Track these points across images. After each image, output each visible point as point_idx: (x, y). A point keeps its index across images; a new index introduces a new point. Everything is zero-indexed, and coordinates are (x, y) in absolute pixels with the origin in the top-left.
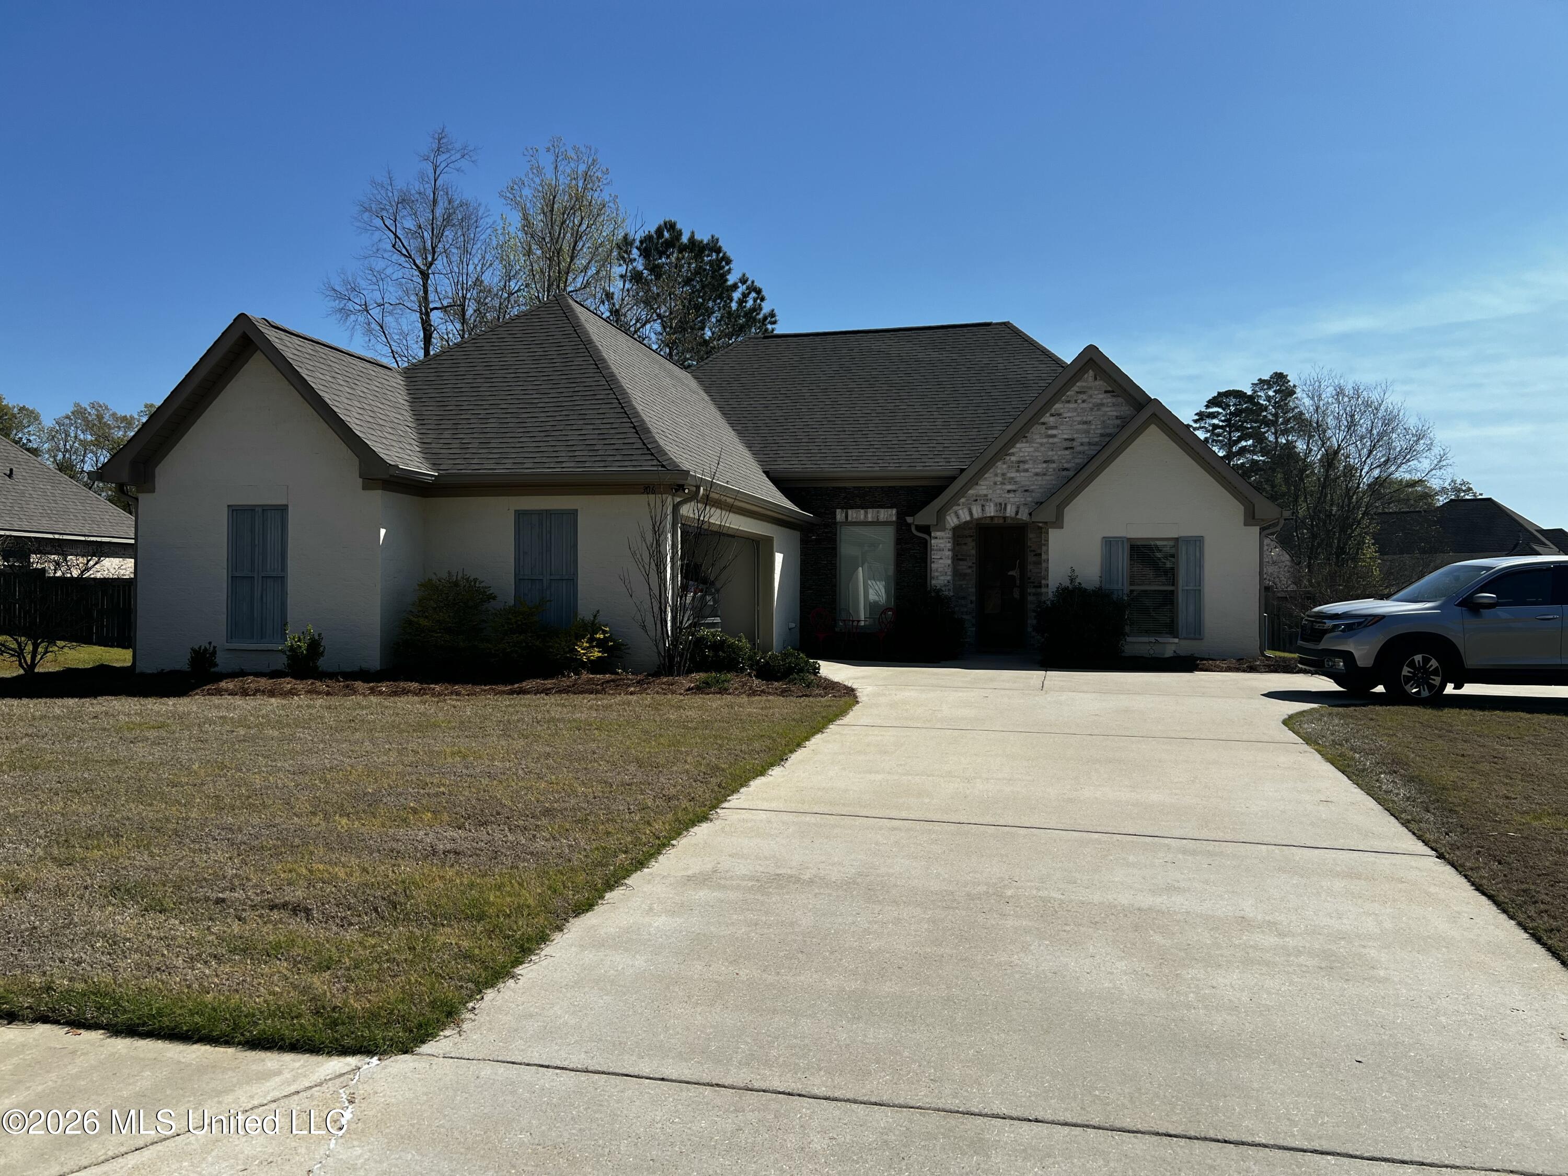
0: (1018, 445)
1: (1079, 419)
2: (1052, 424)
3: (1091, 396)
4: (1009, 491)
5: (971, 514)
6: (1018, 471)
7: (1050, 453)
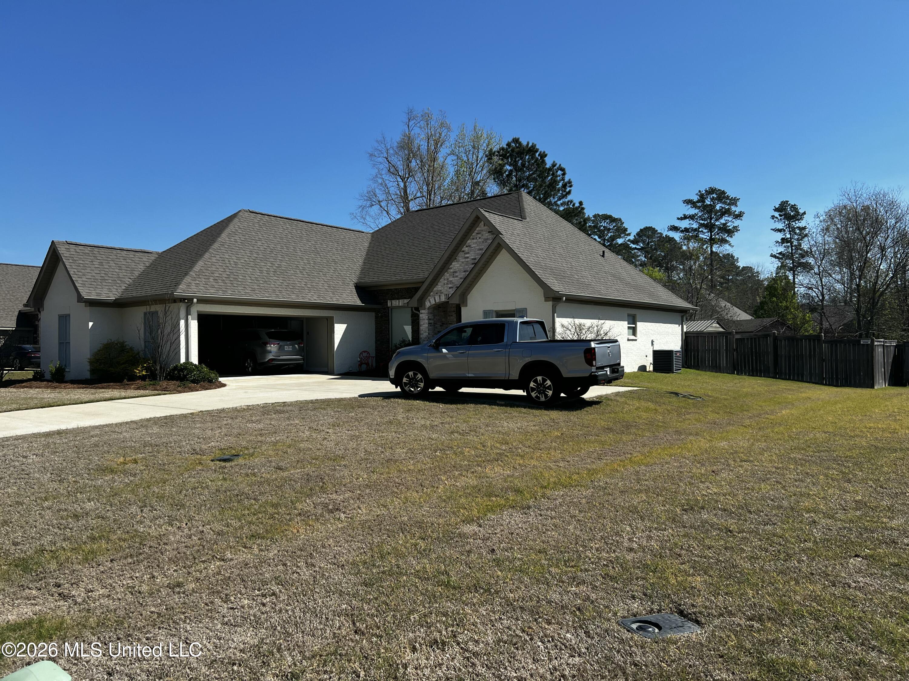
0: (453, 264)
1: (478, 247)
2: (467, 251)
3: (482, 235)
4: (450, 288)
5: (435, 301)
6: (453, 277)
7: (466, 267)
